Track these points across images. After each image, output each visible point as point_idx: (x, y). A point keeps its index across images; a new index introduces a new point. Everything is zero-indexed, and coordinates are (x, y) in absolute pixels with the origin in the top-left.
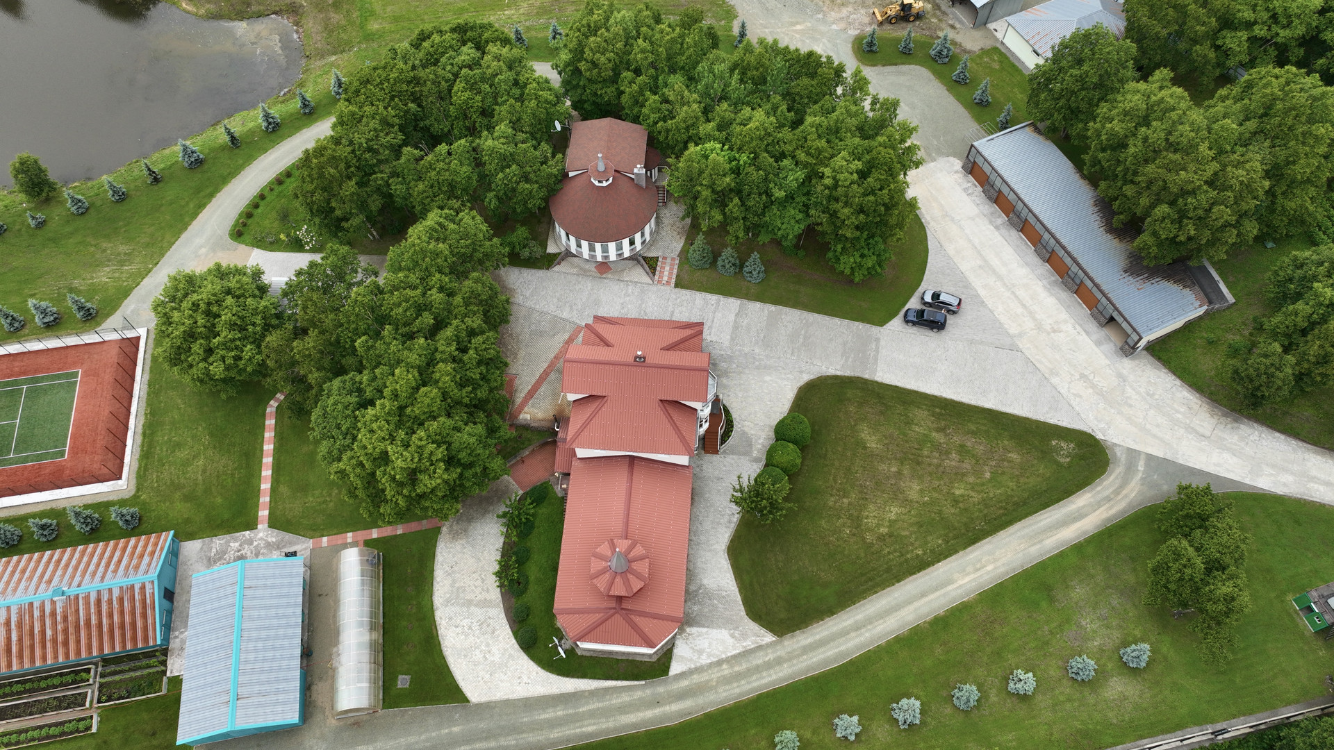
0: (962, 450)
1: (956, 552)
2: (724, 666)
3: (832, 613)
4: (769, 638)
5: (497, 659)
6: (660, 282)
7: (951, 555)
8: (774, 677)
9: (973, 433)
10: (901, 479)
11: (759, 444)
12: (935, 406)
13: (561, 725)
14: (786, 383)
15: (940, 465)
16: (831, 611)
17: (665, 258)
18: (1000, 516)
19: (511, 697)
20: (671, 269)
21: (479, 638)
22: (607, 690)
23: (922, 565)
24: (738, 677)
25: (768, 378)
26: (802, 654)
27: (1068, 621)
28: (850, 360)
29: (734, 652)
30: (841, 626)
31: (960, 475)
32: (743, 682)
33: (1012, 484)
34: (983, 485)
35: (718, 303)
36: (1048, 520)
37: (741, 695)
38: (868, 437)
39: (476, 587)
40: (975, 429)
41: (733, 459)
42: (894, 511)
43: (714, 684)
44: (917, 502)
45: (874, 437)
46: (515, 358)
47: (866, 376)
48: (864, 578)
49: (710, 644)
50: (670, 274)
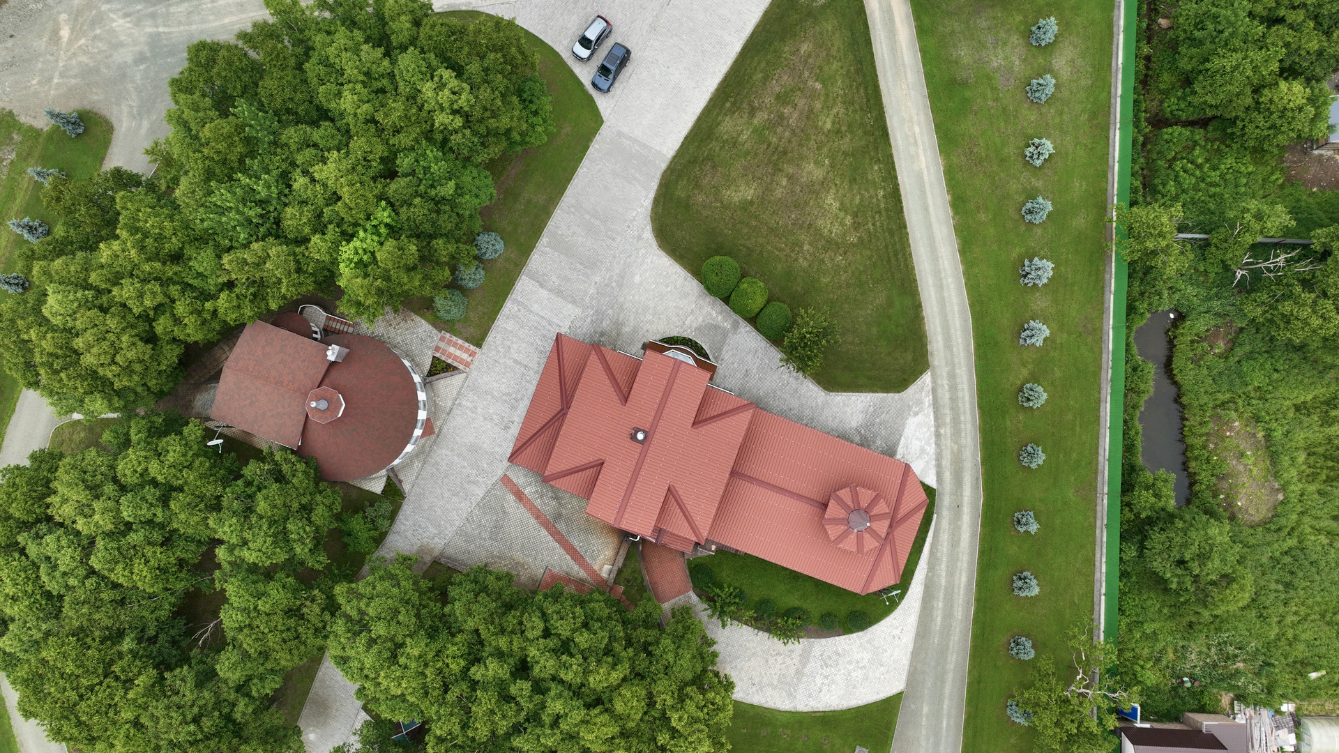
0: (782, 99)
1: (891, 156)
2: (942, 431)
3: (920, 306)
4: (927, 378)
5: (867, 656)
6: (467, 365)
7: (893, 163)
8: (966, 386)
9: (766, 78)
10: (797, 179)
11: (717, 317)
12: (723, 105)
13: (952, 606)
14: (649, 260)
15: (793, 131)
16: (918, 307)
17: (437, 349)
18: (867, 95)
19: (910, 650)
20: (455, 345)
21: (840, 670)
22: (932, 553)
23: (895, 195)
24: (956, 421)
25: (637, 279)
26: (951, 351)
27: (989, 78)
28: (638, 175)
29: (932, 418)
30: (934, 303)
31: (810, 115)
32: (962, 418)
33: (835, 65)
34: (827, 95)
35: (519, 303)
36: (884, 46)
37: (973, 424)
38: (740, 194)
39: (784, 663)
40: (762, 75)
41: (727, 351)
42: (831, 201)
43: (956, 447)
44: (828, 173)
45: (742, 188)
46: (522, 565)
47: (664, 166)
48: (893, 261)
49: (918, 439)
50: (461, 348)
